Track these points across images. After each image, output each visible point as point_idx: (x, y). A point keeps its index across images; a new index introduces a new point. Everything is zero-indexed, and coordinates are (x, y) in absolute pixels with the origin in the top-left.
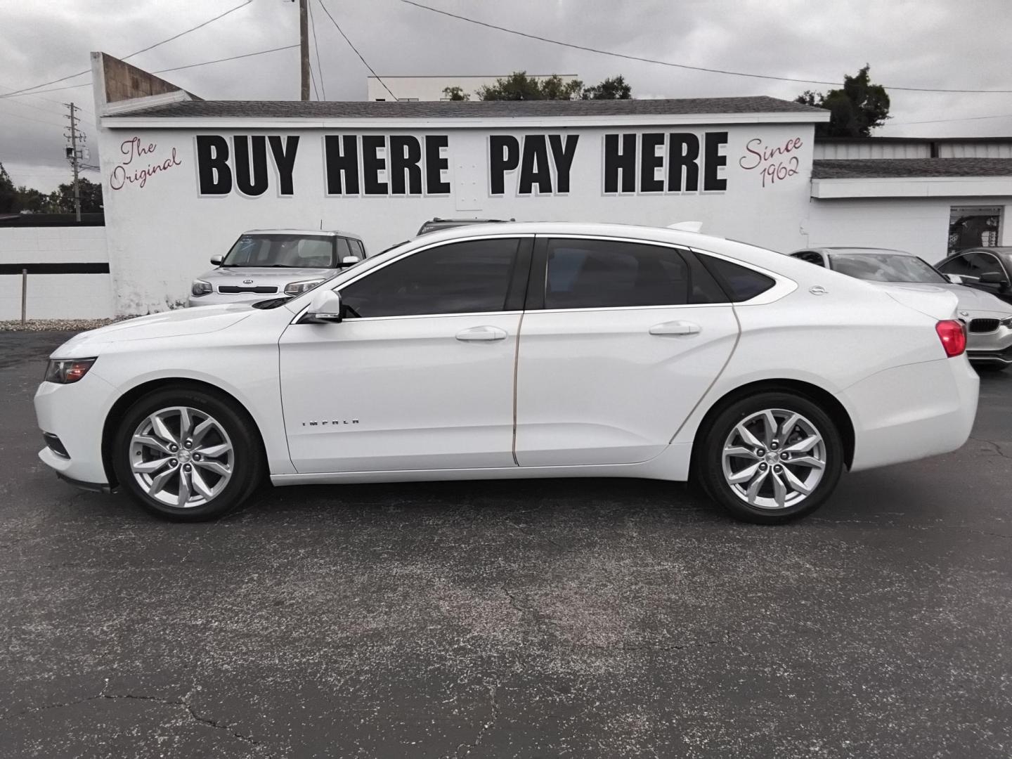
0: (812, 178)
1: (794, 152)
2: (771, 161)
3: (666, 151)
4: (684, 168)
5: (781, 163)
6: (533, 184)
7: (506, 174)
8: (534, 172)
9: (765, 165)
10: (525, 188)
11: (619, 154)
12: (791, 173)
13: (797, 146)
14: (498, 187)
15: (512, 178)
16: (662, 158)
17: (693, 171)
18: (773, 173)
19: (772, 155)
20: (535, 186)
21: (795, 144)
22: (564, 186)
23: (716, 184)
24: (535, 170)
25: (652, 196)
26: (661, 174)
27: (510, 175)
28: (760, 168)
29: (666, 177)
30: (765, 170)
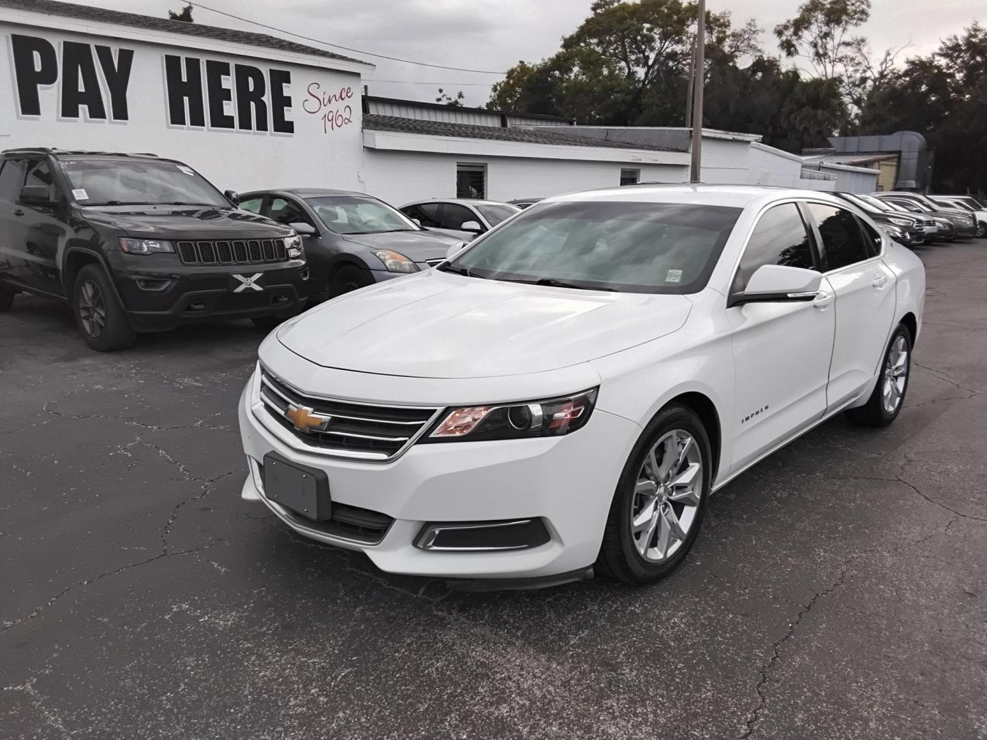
0: (363, 128)
1: (347, 101)
2: (330, 107)
3: (233, 83)
4: (253, 104)
5: (338, 111)
6: (80, 106)
7: (41, 89)
8: (80, 90)
9: (324, 110)
10: (69, 110)
11: (183, 80)
12: (347, 121)
13: (349, 95)
14: (30, 105)
15: (50, 95)
16: (229, 91)
17: (261, 108)
18: (332, 119)
19: (330, 101)
20: (83, 109)
21: (347, 93)
22: (121, 112)
23: (285, 127)
24: (81, 88)
25: (223, 133)
26: (230, 108)
27: (44, 91)
28: (321, 114)
29: (235, 113)
30: (325, 116)
